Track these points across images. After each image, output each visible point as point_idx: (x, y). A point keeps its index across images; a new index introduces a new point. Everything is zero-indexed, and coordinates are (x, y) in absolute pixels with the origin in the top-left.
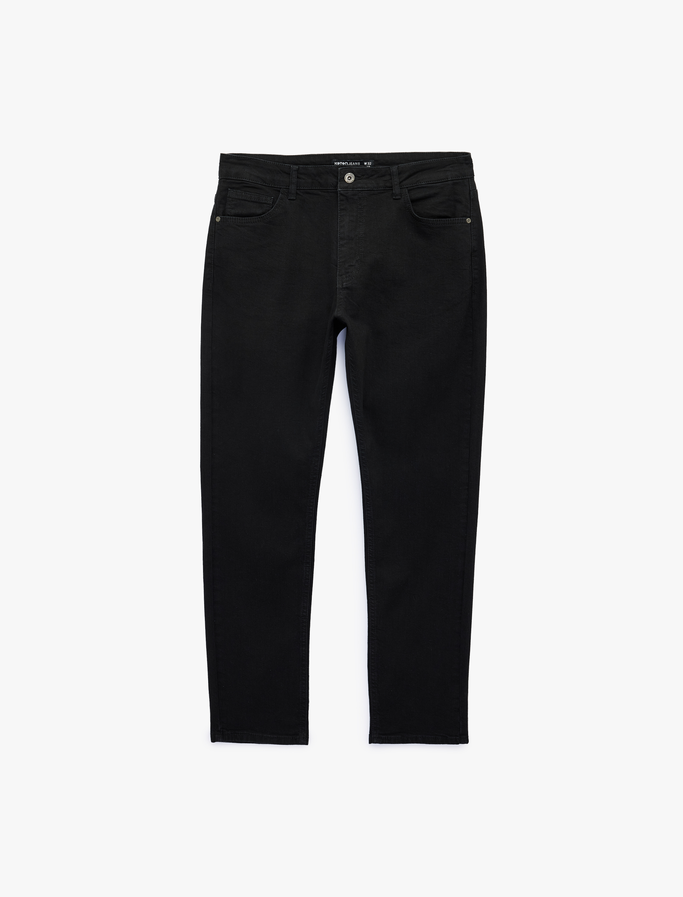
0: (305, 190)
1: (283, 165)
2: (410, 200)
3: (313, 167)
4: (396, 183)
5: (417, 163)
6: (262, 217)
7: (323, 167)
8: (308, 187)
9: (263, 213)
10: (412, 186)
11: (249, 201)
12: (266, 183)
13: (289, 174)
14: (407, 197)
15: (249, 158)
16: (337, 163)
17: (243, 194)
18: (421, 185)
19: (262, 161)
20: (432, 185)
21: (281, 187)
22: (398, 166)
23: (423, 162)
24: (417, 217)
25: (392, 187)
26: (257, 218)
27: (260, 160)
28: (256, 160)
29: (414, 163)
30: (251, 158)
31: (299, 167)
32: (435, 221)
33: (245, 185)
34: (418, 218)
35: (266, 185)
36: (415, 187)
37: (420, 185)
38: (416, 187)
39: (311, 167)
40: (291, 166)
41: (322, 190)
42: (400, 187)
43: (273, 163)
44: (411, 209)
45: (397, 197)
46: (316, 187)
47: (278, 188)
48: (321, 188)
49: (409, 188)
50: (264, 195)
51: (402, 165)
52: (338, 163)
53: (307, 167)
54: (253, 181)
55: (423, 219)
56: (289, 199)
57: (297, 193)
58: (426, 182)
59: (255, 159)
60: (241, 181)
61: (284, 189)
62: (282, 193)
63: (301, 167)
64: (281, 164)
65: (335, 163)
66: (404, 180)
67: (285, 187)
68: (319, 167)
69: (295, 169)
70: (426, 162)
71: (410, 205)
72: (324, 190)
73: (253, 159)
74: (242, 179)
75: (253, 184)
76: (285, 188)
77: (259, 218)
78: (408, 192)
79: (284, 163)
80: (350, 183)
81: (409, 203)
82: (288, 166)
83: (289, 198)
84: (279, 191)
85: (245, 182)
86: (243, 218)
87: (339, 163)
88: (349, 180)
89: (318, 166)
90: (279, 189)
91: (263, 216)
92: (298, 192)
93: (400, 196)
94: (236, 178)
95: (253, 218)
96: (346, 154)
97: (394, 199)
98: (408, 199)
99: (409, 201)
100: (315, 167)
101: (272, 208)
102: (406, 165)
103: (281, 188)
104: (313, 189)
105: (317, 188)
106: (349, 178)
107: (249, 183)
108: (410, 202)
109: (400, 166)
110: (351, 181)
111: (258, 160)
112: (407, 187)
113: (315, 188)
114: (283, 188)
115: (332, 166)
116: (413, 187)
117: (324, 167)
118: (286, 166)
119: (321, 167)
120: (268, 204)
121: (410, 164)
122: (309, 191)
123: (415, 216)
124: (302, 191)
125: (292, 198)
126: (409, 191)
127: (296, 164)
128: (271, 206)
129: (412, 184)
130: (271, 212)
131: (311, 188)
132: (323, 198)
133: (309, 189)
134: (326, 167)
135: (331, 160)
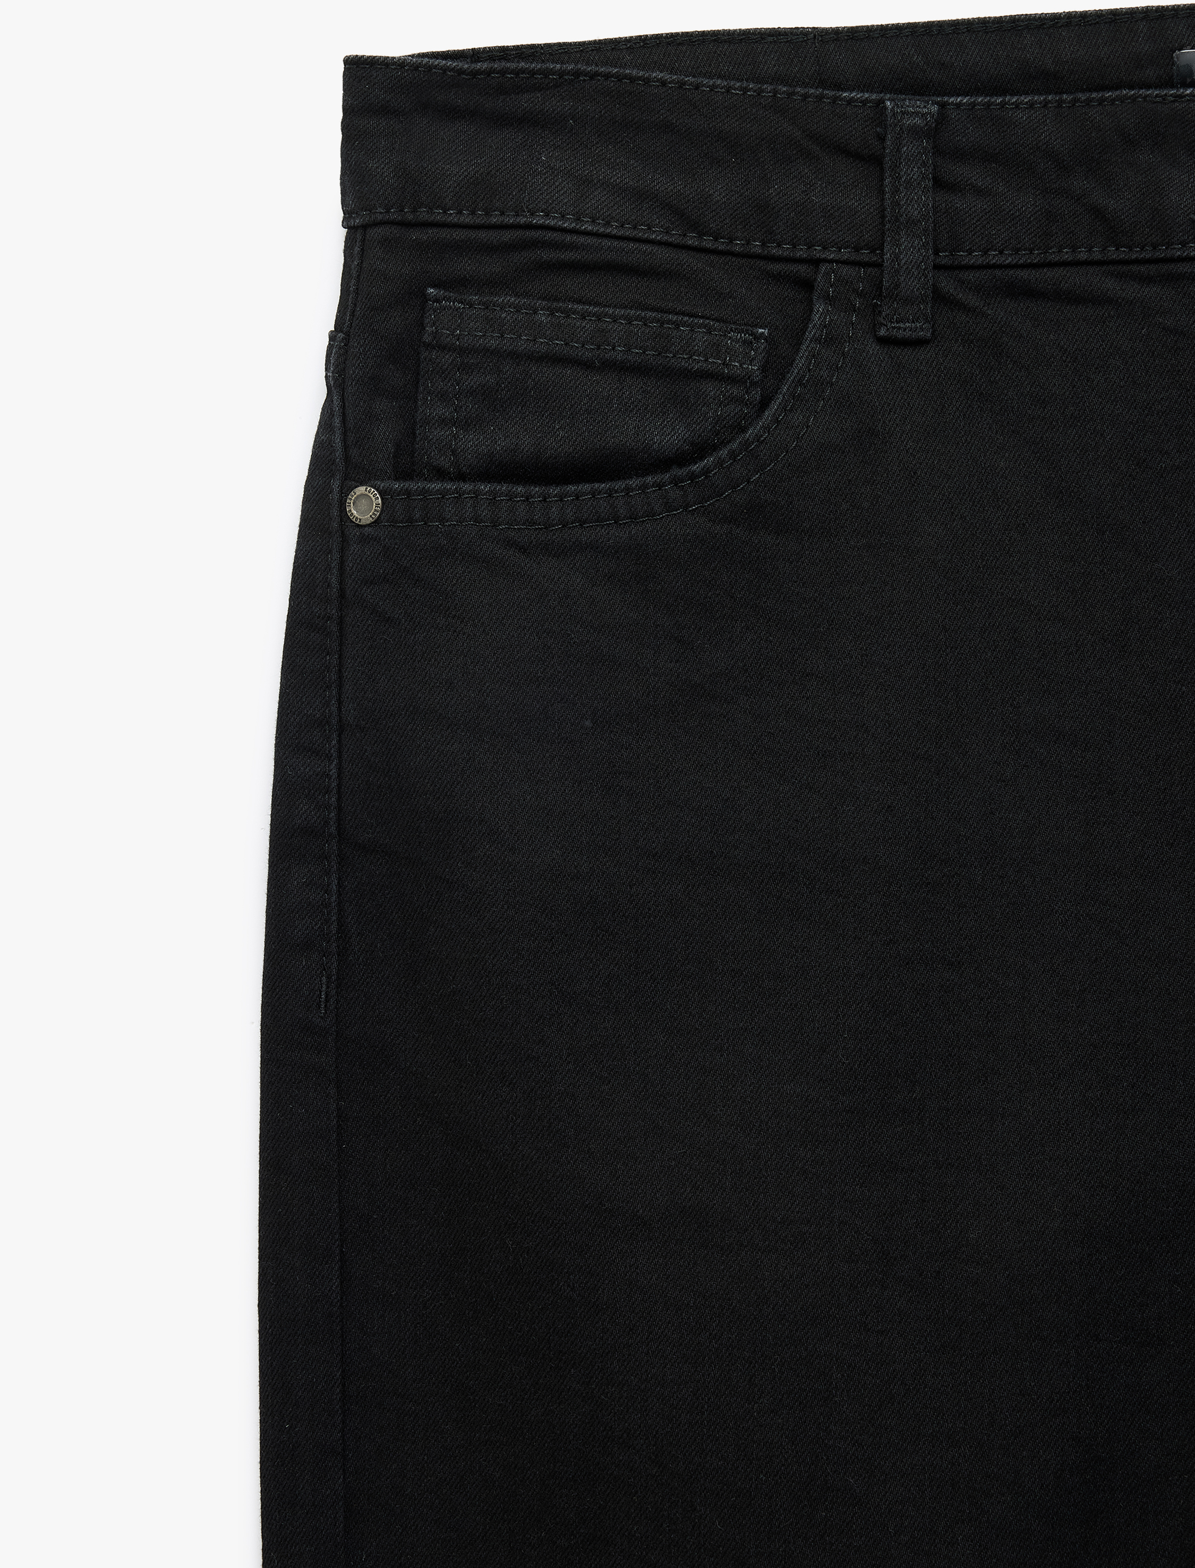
0: (998, 273)
1: (820, 98)
3: (1046, 103)
6: (692, 477)
7: (1113, 100)
8: (1016, 251)
9: (700, 450)
11: (587, 365)
12: (701, 235)
13: (877, 161)
15: (561, 74)
17: (542, 317)
19: (664, 83)
21: (817, 252)
26: (660, 486)
27: (647, 81)
28: (619, 78)
30: (577, 74)
31: (943, 105)
33: (547, 255)
35: (708, 242)
39: (1031, 105)
40: (882, 101)
41: (1126, 268)
43: (745, 90)
46: (1074, 249)
47: (800, 261)
48: (1112, 253)
50: (696, 316)
53: (1003, 105)
54: (608, 224)
56: (883, 341)
57: (939, 297)
59: (607, 76)
60: (519, 233)
61: (845, 270)
62: (827, 299)
63: (958, 105)
64: (805, 97)
67: (845, 254)
68: (1088, 102)
69: (918, 121)
72: (1143, 268)
73: (593, 76)
74: (522, 220)
75: (606, 243)
76: (845, 262)
77: (676, 481)
79: (822, 84)
82: (864, 102)
83: (882, 332)
84: (807, 285)
85: (549, 235)
86: (554, 490)
89: (1082, 96)
90: (803, 269)
91: (706, 472)
92: (947, 285)
94: (473, 213)
95: (628, 489)
100: (1061, 103)
101: (764, 404)
103: (816, 262)
104: (1055, 258)
105: (1083, 255)
107: (582, 239)
111: (632, 79)
113: (1067, 255)
114: (837, 262)
115: (1181, 96)
118: (850, 101)
119: (1101, 101)
120: (732, 380)
122: (1024, 274)
124: (971, 276)
125: (905, 330)
127: (920, 89)
128: (756, 394)
130: (758, 438)
131: (1042, 253)
132: (1137, 320)
133: (1029, 261)
134: (1134, 99)
135: (1171, 51)
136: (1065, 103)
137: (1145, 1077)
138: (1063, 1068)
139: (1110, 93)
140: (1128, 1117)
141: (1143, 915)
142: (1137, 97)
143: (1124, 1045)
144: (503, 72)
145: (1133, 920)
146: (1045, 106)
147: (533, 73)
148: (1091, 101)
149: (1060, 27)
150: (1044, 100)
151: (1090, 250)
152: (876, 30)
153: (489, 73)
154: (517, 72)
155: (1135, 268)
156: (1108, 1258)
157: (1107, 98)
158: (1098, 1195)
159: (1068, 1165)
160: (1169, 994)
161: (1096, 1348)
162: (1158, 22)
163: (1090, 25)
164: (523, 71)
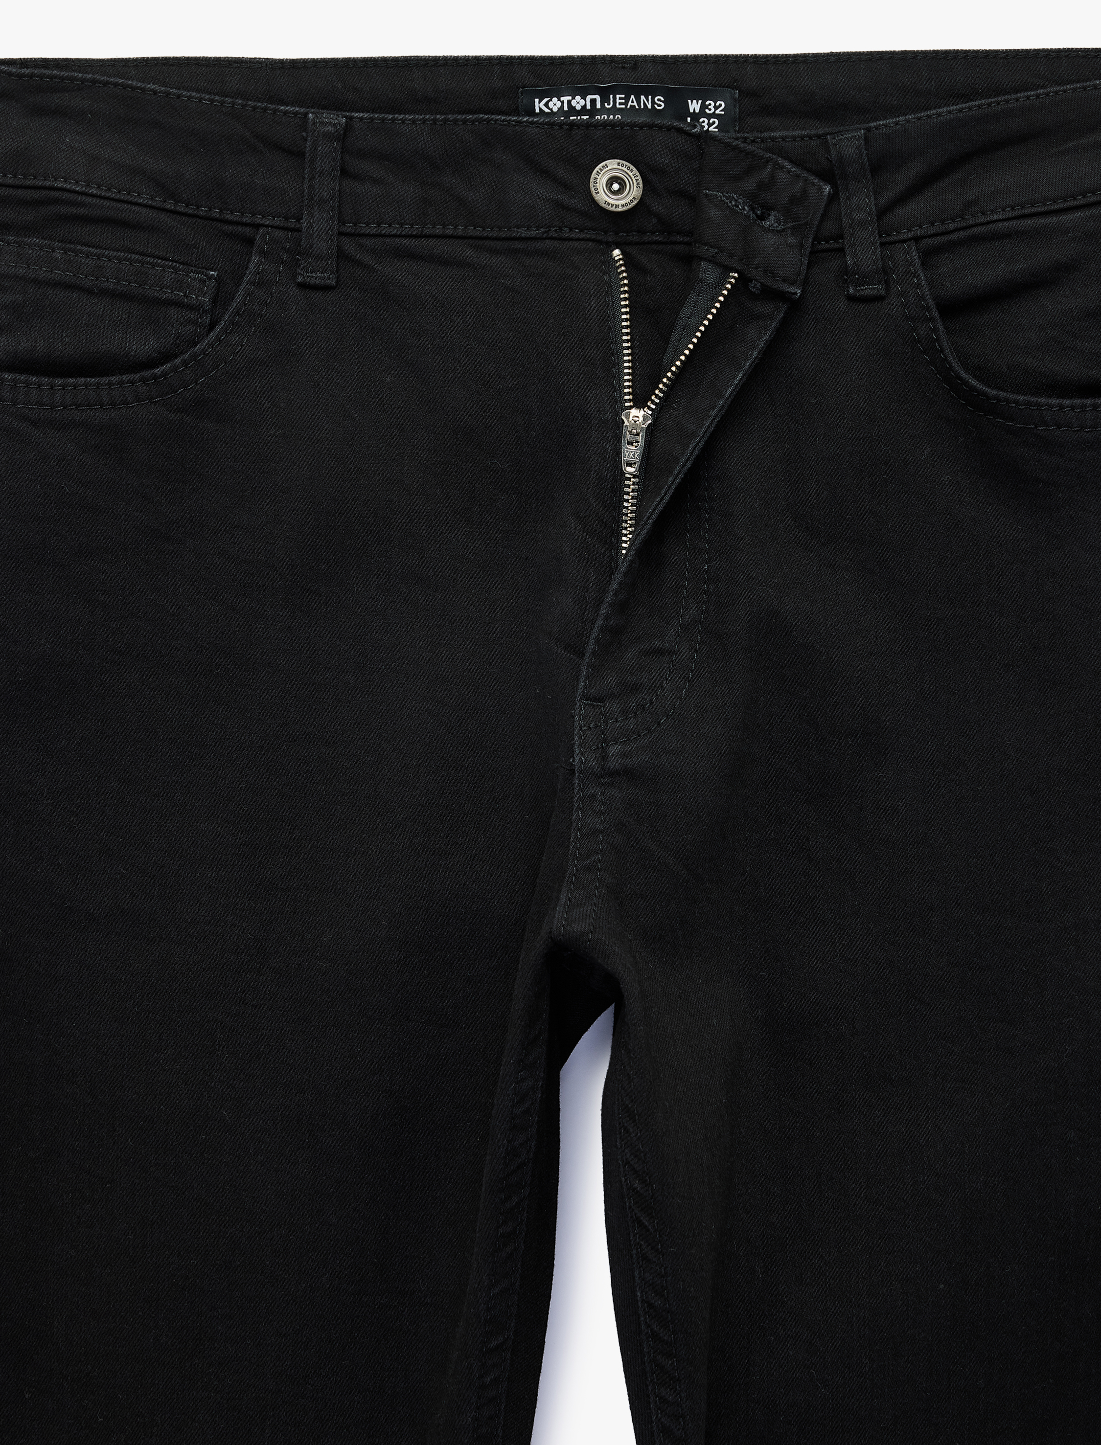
0: (388, 240)
1: (265, 110)
2: (931, 303)
3: (424, 121)
4: (858, 216)
5: (960, 111)
6: (155, 377)
7: (473, 122)
8: (402, 225)
9: (166, 357)
10: (942, 228)
11: (89, 292)
12: (177, 202)
13: (301, 155)
14: (918, 286)
15: (83, 81)
16: (546, 105)
17: (58, 254)
18: (988, 223)
19: (155, 92)
20: (1042, 221)
21: (258, 219)
22: (868, 130)
23: (989, 105)
24: (973, 388)
25: (841, 237)
26: (133, 383)
27: (143, 90)
28: (125, 87)
29: (950, 112)
30: (94, 81)
31: (350, 118)
32: (1073, 408)
33: (63, 210)
34: (985, 394)
35: (181, 208)
36: (955, 236)
37: (982, 224)
38: (962, 234)
39: (414, 121)
40: (306, 114)
41: (481, 242)
42: (880, 236)
43: (212, 101)
44: (942, 351)
45: (867, 290)
46: (444, 226)
47: (246, 225)
48: (471, 231)
49: (929, 241)
50: (167, 259)
51: (886, 126)
52: (551, 104)
53: (393, 120)
54: (109, 189)
55: (1007, 400)
56: (303, 286)
57: (341, 255)
58: (1013, 209)
59: (116, 85)
60: (44, 193)
61: (278, 233)
62: (262, 253)
63: (361, 119)
64: (254, 108)
65: (539, 105)
66: (902, 199)
67: (278, 221)
68: (455, 121)
69: (330, 128)
70: (1007, 101)
71: (935, 330)
72: (492, 243)
73: (106, 84)
74: (48, 183)
75: (107, 203)
76: (277, 227)
77: (144, 380)
78: (923, 264)
79: (271, 100)
80: (620, 209)
81: (932, 319)
82: (296, 114)
83: (300, 279)
84: (250, 242)
85: (66, 195)
86: (59, 381)
87: (559, 104)
88: (615, 193)
89: (451, 117)
90: (247, 230)
91: (164, 374)
92: (349, 246)
93: (879, 283)
94: (15, 176)
95: (110, 384)
96: (593, 58)
97: (851, 299)
98: (923, 298)
99: (928, 309)
100: (435, 121)
101: (212, 327)
102: (908, 121)
103: (258, 226)
104: (426, 231)
105: (450, 231)
106: (616, 187)
107: (89, 200)
108: (936, 314)
109: (877, 128)
110: (627, 200)
111: (134, 88)
112: (917, 239)
113: (438, 230)
114: (272, 227)
115: (521, 122)
116: (945, 238)
117: (480, 121)
118: (285, 113)
119: (465, 122)
120: (191, 308)
121: (929, 117)
122: (404, 243)
123: (966, 383)
124: (368, 242)
125: (317, 277)
126: (928, 256)
127: (338, 106)
128: (207, 319)
129: (943, 222)
130: (203, 351)
131: (420, 228)
132: (487, 280)
133: (410, 233)
134: (488, 121)
135: (517, 88)
136: (438, 122)
137: (456, 830)
138: (399, 821)
139: (471, 116)
140: (441, 858)
141: (466, 712)
142: (490, 120)
143: (444, 806)
144: (41, 77)
145: (458, 716)
146: (424, 122)
147: (62, 79)
148: (457, 121)
149: (439, 66)
150: (423, 118)
151: (455, 228)
152: (309, 62)
153: (31, 76)
154: (52, 77)
155: (487, 243)
156: (419, 961)
157: (468, 120)
158: (414, 913)
159: (395, 891)
160: (479, 771)
161: (406, 1026)
162: (508, 67)
163: (461, 66)
164: (56, 77)
